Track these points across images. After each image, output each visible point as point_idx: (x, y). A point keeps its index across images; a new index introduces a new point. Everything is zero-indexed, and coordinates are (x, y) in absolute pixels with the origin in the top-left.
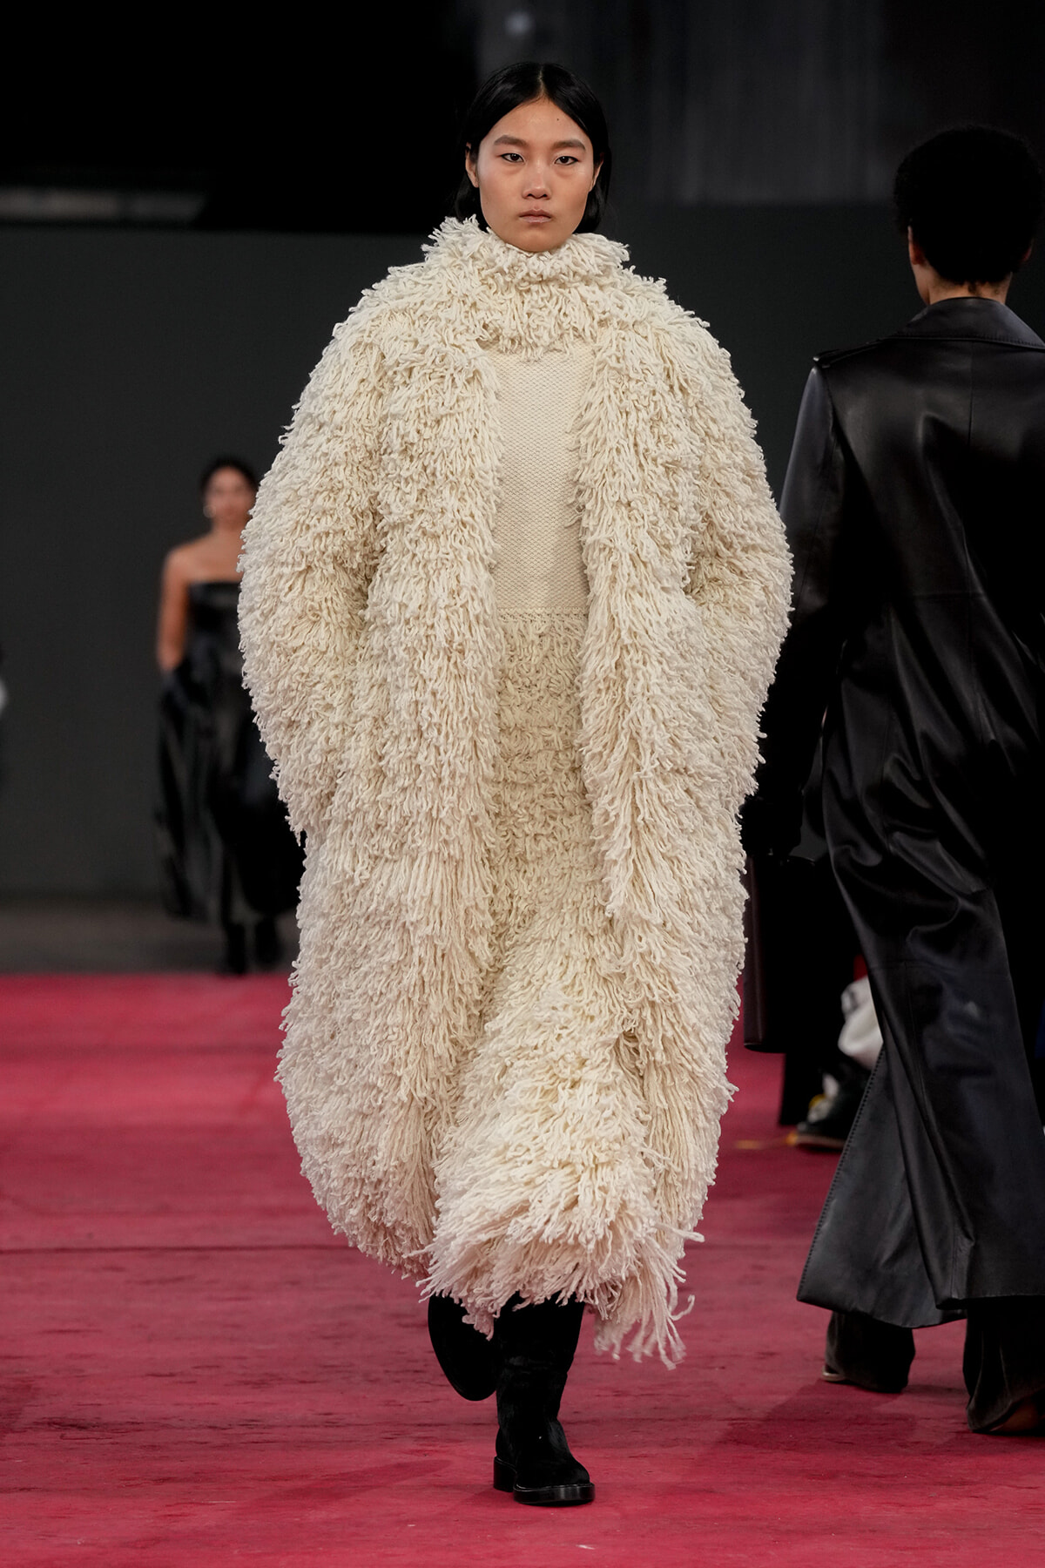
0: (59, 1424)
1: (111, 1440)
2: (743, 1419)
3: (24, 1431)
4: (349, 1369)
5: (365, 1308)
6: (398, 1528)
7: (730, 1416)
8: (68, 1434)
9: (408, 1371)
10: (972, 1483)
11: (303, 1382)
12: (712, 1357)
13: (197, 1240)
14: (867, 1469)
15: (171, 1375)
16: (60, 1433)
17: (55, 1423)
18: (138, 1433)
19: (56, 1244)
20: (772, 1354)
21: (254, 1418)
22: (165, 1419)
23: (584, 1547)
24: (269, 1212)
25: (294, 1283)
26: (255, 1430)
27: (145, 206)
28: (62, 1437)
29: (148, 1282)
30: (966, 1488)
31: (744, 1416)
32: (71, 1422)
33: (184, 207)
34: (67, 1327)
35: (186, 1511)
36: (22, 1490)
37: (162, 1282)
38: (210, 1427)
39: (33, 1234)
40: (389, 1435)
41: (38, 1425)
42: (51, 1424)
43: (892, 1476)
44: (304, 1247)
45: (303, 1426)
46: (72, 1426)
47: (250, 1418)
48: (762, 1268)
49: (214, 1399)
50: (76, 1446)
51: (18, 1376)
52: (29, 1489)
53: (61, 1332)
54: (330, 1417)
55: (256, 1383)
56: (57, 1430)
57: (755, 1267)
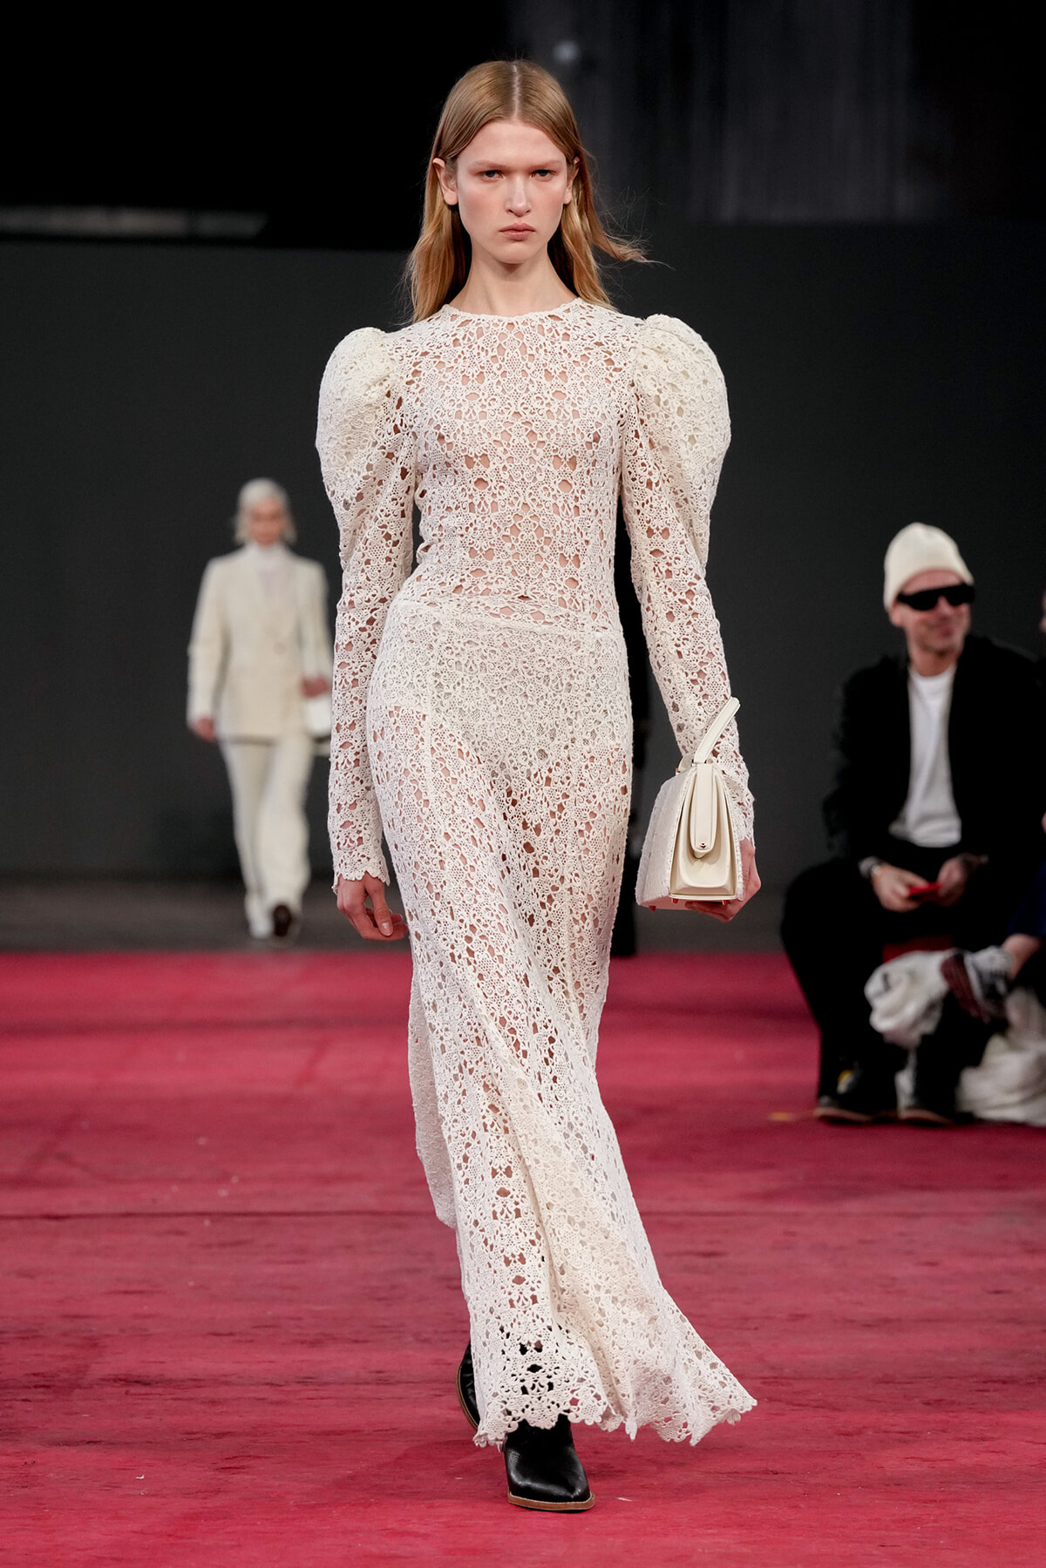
0: (127, 1381)
1: (173, 1396)
2: (775, 1378)
3: (91, 1387)
4: (402, 1329)
5: (417, 1271)
6: (446, 1482)
7: (760, 1375)
8: (133, 1390)
9: (455, 1331)
10: (991, 1439)
11: (356, 1342)
12: (746, 1319)
13: (255, 1206)
14: (893, 1425)
15: (231, 1334)
16: (125, 1389)
17: (121, 1380)
18: (199, 1390)
19: (122, 1209)
20: (803, 1316)
21: (312, 1375)
22: (226, 1376)
23: (623, 1499)
24: (325, 1180)
25: (348, 1247)
26: (311, 1387)
27: (210, 224)
28: (127, 1393)
29: (209, 1246)
30: (987, 1443)
31: (776, 1375)
32: (136, 1379)
33: (248, 225)
34: (132, 1288)
35: (245, 1463)
36: (88, 1443)
38: (267, 1384)
39: (101, 1201)
40: (438, 1393)
41: (105, 1380)
42: (116, 1379)
43: (916, 1432)
44: (358, 1213)
45: (356, 1384)
46: (137, 1382)
47: (305, 1375)
48: (793, 1234)
49: (272, 1357)
50: (140, 1401)
51: (85, 1335)
52: (95, 1442)
53: (127, 1292)
54: (381, 1375)
55: (311, 1343)
56: (122, 1386)
57: (787, 1233)
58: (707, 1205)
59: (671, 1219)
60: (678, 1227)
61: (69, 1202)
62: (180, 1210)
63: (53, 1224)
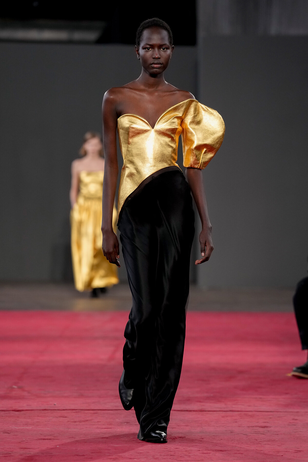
4: (147, 454)
9: (168, 455)
11: (131, 459)
12: (278, 452)
13: (93, 407)
15: (84, 455)
19: (44, 408)
20: (300, 451)
27: (78, 36)
29: (75, 422)
33: (92, 36)
34: (46, 438)
37: (80, 422)
39: (34, 404)
48: (296, 420)
51: (28, 455)
53: (44, 439)
55: (114, 459)
57: (293, 419)
58: (263, 408)
59: (250, 413)
60: (252, 416)
61: (23, 405)
62: (65, 408)
63: (17, 413)
